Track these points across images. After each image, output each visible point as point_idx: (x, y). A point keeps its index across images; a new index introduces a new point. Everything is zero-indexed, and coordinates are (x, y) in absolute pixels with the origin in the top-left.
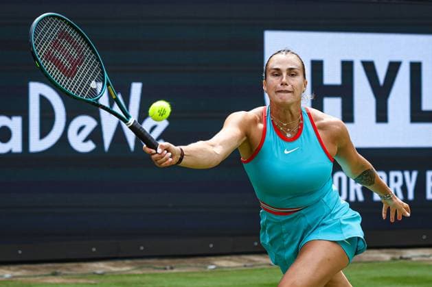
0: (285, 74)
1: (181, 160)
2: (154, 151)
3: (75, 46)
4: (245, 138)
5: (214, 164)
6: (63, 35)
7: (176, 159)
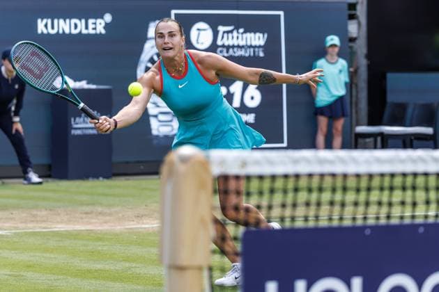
0: (167, 36)
1: (116, 126)
2: (97, 121)
3: (42, 60)
4: (153, 90)
5: (139, 117)
6: (33, 54)
7: (112, 128)
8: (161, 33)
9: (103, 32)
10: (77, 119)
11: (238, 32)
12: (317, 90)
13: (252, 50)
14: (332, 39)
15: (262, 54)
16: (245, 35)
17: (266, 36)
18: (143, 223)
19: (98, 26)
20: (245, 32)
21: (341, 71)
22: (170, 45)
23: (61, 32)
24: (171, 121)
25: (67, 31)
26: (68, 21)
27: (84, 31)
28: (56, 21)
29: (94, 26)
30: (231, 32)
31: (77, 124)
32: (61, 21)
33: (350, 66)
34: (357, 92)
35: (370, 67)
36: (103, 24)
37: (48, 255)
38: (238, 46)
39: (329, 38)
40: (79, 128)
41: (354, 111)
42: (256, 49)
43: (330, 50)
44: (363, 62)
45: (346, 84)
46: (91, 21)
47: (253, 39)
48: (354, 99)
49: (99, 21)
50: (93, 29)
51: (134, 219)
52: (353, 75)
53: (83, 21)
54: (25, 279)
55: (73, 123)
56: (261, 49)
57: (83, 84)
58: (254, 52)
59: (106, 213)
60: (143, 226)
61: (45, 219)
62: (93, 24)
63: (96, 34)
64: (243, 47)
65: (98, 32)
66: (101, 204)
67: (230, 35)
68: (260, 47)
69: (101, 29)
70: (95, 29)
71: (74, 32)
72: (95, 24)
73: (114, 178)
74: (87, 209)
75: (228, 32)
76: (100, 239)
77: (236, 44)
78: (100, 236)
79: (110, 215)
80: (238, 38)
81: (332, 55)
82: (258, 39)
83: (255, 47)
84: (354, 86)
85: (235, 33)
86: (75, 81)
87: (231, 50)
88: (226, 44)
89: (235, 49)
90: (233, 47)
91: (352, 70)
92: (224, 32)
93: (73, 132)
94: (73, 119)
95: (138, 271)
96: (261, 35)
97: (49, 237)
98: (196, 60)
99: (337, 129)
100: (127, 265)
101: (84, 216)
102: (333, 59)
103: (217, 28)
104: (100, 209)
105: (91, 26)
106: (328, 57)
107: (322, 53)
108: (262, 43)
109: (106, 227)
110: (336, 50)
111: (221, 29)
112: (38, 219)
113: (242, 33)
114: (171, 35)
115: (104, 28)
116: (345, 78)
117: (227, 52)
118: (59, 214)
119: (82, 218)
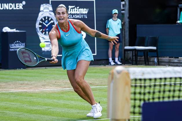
8: (59, 12)
9: (22, 8)
10: (12, 45)
11: (77, 8)
12: (109, 32)
13: (82, 15)
14: (115, 11)
15: (86, 17)
16: (79, 10)
17: (88, 9)
18: (46, 89)
19: (20, 6)
20: (79, 8)
21: (118, 24)
22: (63, 18)
23: (5, 9)
24: (50, 45)
25: (7, 8)
26: (8, 4)
27: (14, 8)
28: (3, 4)
29: (18, 6)
30: (74, 8)
31: (12, 46)
32: (5, 4)
33: (122, 22)
34: (125, 32)
35: (130, 22)
36: (22, 5)
37: (12, 103)
38: (77, 14)
39: (114, 10)
40: (13, 48)
41: (123, 40)
42: (84, 15)
43: (114, 15)
44: (127, 20)
45: (120, 29)
46: (17, 4)
47: (83, 11)
48: (123, 35)
49: (20, 4)
50: (18, 7)
51: (42, 86)
52: (123, 25)
53: (14, 4)
54: (6, 114)
55: (10, 46)
56: (86, 15)
57: (14, 30)
58: (83, 16)
59: (29, 84)
60: (47, 90)
61: (5, 87)
62: (18, 5)
63: (19, 9)
64: (79, 14)
65: (20, 9)
66: (26, 80)
67: (73, 9)
68: (85, 14)
69: (21, 7)
70: (19, 7)
71: (10, 9)
72: (19, 5)
73: (27, 68)
74: (21, 82)
75: (73, 8)
76: (31, 96)
77: (76, 13)
78: (30, 94)
79: (31, 85)
80: (77, 11)
81: (115, 17)
82: (85, 11)
83: (84, 14)
84: (123, 30)
85: (75, 9)
86: (11, 29)
87: (74, 15)
88: (72, 13)
89: (76, 15)
90: (75, 14)
91: (122, 23)
92: (71, 8)
93: (10, 50)
94: (10, 45)
95: (52, 110)
96: (86, 9)
97: (10, 95)
98: (73, 23)
99: (117, 48)
100: (47, 107)
101: (21, 85)
102: (115, 19)
103: (68, 6)
104: (26, 82)
105: (17, 6)
106: (113, 18)
107: (111, 16)
108: (86, 12)
109: (32, 90)
110: (117, 15)
111: (70, 7)
112: (3, 87)
113: (78, 9)
114: (63, 13)
115: (22, 7)
116: (120, 27)
117: (72, 17)
118: (10, 85)
119: (20, 86)
